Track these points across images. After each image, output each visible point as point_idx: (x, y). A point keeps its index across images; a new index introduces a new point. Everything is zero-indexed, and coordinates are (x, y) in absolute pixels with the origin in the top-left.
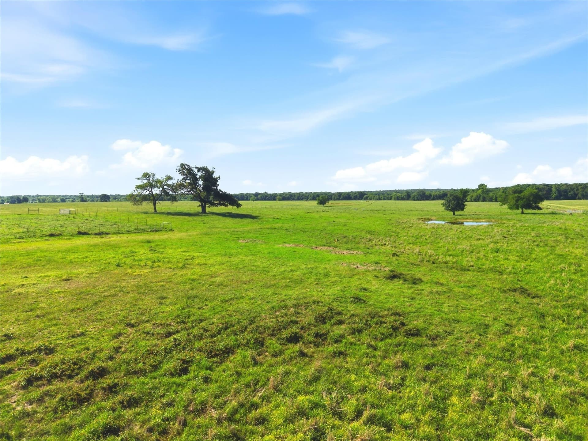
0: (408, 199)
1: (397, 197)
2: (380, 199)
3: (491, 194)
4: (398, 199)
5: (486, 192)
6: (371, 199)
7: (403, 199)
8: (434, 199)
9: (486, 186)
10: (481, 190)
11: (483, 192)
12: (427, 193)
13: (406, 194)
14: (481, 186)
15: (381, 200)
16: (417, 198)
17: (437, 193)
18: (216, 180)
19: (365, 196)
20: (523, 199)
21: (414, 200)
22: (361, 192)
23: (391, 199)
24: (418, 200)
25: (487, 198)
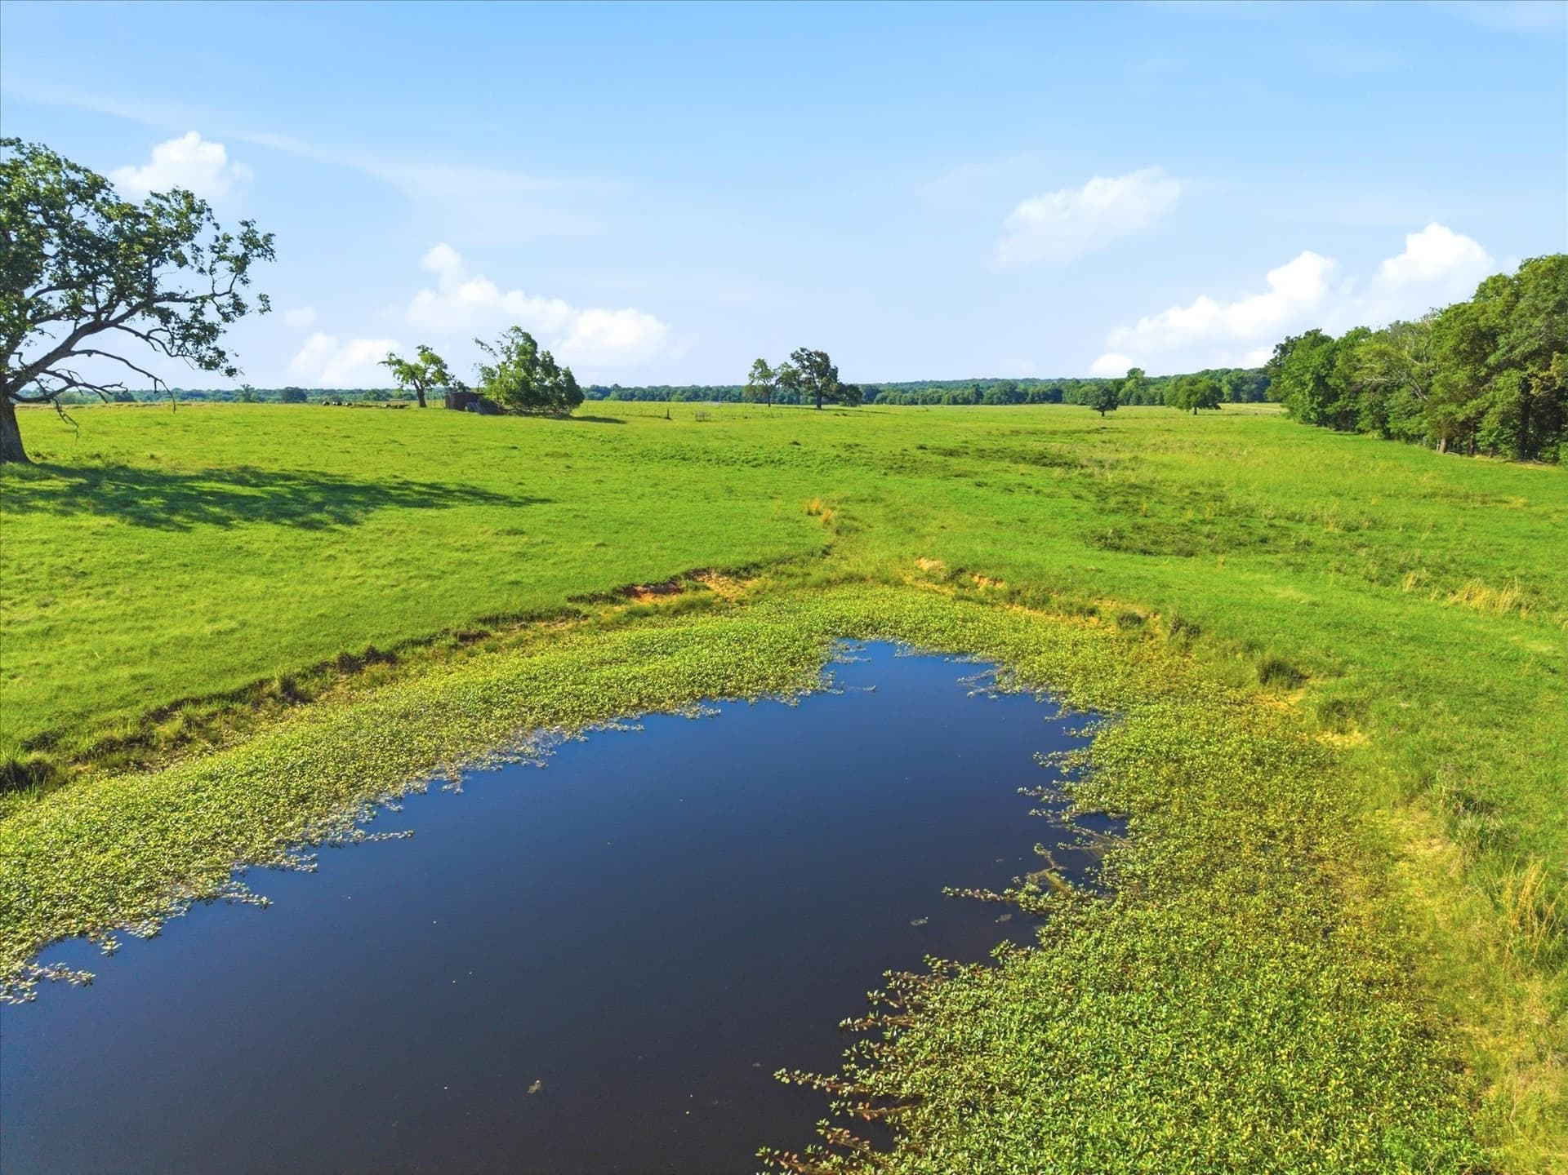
0: (977, 403)
1: (954, 398)
2: (913, 402)
3: (1152, 390)
4: (955, 402)
5: (1144, 384)
6: (892, 402)
7: (966, 402)
8: (1033, 402)
9: (1143, 373)
10: (1133, 380)
11: (1137, 385)
12: (1021, 388)
13: (974, 390)
14: (1133, 373)
15: (916, 404)
16: (999, 398)
17: (1040, 388)
18: (835, 371)
19: (879, 396)
20: (1196, 393)
21: (992, 403)
22: (870, 386)
23: (939, 401)
24: (1000, 402)
25: (1145, 398)
